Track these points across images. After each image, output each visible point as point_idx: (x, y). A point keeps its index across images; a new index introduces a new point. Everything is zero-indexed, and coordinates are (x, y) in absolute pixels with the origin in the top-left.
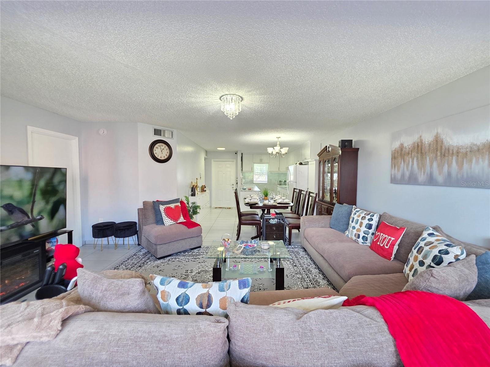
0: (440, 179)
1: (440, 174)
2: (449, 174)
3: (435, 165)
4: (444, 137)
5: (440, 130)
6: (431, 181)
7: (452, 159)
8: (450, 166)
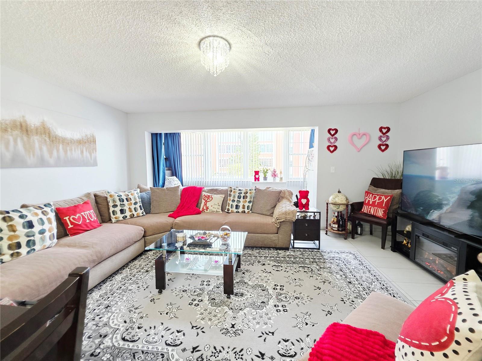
0: (52, 161)
1: (51, 157)
2: (59, 158)
3: (45, 149)
4: (50, 126)
5: (46, 119)
6: (42, 163)
7: (59, 146)
8: (58, 151)
